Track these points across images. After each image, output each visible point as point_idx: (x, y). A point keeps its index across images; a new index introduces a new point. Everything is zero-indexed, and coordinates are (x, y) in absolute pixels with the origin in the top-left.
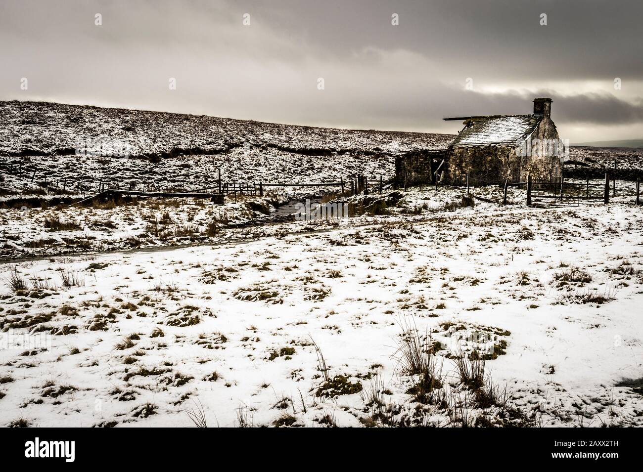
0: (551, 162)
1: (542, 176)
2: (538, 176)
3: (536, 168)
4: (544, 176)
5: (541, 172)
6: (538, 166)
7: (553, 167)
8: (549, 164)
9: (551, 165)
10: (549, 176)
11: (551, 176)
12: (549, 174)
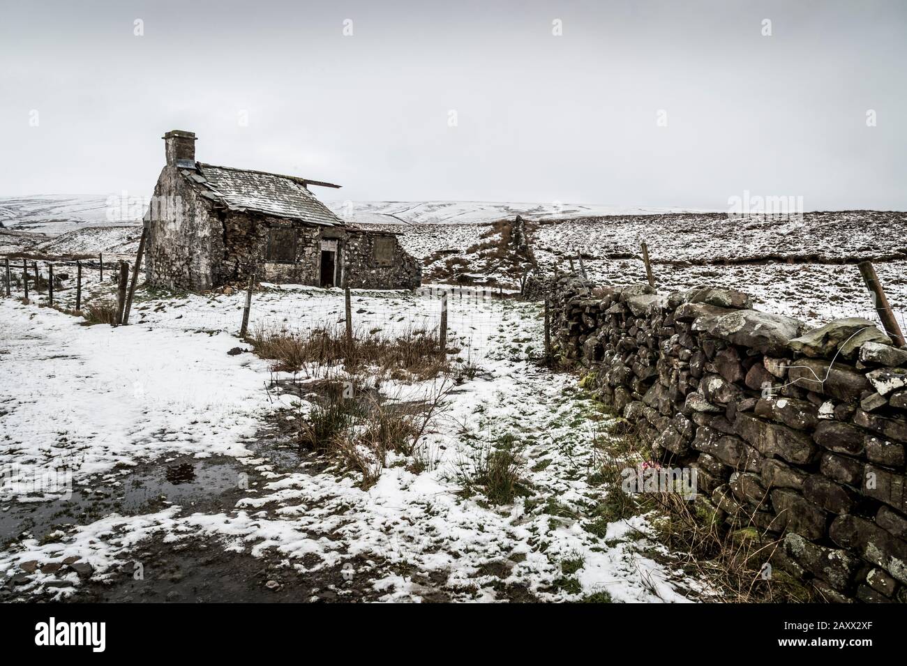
0: (187, 245)
1: (175, 269)
2: (168, 268)
3: (164, 254)
4: (178, 268)
5: (172, 261)
6: (167, 249)
7: (191, 254)
8: (183, 247)
9: (187, 249)
10: (186, 270)
11: (189, 269)
12: (186, 266)
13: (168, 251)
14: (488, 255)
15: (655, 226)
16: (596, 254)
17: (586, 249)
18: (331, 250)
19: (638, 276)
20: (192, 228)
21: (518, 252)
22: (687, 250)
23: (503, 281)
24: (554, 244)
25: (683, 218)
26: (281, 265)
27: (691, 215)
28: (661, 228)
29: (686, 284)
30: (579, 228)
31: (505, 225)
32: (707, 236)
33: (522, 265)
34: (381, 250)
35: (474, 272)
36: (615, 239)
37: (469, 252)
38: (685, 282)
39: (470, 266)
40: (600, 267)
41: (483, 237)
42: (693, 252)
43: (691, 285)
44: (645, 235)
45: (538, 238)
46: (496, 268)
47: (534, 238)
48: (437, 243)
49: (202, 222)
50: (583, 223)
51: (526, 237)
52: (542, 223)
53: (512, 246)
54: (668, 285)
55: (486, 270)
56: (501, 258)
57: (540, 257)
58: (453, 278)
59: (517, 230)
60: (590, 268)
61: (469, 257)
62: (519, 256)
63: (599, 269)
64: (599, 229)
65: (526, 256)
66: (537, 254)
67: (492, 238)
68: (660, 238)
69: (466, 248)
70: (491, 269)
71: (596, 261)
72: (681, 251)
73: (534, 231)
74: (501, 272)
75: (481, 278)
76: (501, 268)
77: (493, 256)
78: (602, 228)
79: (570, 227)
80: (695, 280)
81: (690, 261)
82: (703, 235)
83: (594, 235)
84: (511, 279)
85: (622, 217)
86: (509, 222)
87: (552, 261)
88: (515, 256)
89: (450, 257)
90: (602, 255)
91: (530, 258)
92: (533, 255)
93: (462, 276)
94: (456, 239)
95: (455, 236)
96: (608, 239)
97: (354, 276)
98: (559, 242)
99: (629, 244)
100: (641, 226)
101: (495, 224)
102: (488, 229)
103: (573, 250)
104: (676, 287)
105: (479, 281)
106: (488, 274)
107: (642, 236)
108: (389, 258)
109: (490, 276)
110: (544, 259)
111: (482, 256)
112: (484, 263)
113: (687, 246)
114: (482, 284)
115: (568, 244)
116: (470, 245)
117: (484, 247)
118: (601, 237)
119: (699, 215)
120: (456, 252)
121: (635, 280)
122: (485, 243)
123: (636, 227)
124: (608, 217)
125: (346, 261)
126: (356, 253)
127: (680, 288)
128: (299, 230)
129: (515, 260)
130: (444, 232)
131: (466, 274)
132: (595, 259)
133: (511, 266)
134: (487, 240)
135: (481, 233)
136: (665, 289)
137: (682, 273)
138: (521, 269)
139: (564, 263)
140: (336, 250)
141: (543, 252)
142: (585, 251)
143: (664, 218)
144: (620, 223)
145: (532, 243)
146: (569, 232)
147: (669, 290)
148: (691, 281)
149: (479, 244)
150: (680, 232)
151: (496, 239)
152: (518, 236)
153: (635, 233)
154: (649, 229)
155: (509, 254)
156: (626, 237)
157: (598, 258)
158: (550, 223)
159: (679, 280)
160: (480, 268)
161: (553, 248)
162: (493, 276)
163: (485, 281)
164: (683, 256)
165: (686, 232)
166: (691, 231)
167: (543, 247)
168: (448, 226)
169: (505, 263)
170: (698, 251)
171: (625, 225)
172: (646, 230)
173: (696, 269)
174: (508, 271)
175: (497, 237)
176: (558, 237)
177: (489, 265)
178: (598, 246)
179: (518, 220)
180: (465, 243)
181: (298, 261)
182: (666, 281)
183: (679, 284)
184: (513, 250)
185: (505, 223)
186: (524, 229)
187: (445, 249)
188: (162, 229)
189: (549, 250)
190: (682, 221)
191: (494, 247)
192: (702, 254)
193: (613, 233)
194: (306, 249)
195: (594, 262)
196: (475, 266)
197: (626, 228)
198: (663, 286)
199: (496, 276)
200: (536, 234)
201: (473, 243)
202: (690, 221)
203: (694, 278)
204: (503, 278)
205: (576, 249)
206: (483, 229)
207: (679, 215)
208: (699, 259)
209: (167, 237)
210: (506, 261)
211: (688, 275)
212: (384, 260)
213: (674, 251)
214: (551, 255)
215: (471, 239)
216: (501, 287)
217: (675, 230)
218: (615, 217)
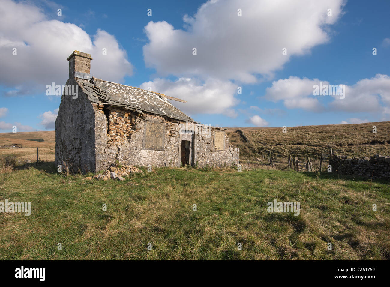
0: (79, 137)
6: (67, 142)
7: (81, 144)
8: (76, 139)
9: (79, 140)
10: (77, 158)
11: (80, 157)
12: (77, 155)
13: (67, 143)
18: (188, 140)
20: (82, 122)
26: (154, 151)
34: (218, 139)
49: (89, 117)
97: (203, 158)
108: (222, 145)
125: (197, 147)
126: (203, 141)
128: (167, 125)
140: (191, 140)
181: (166, 148)
188: (65, 127)
194: (171, 139)
209: (67, 132)
212: (220, 146)
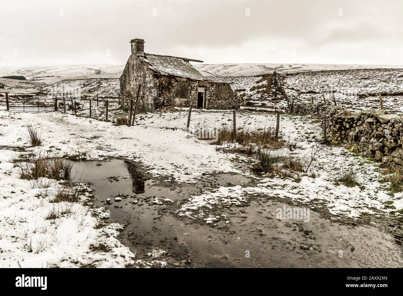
14: (261, 92)
15: (348, 76)
16: (317, 91)
17: (312, 88)
19: (340, 102)
21: (276, 90)
22: (366, 89)
23: (269, 104)
24: (295, 86)
25: (363, 71)
27: (368, 70)
28: (351, 77)
29: (366, 106)
30: (307, 77)
31: (268, 76)
32: (377, 81)
33: (279, 96)
35: (254, 100)
36: (327, 82)
37: (251, 90)
38: (366, 105)
39: (252, 98)
40: (320, 97)
41: (257, 82)
42: (370, 90)
43: (369, 106)
44: (343, 81)
45: (286, 83)
46: (266, 98)
47: (284, 83)
48: (234, 86)
50: (309, 74)
51: (280, 82)
52: (288, 75)
53: (273, 87)
54: (357, 106)
55: (261, 99)
56: (268, 93)
57: (288, 92)
58: (244, 103)
59: (275, 79)
60: (315, 98)
61: (252, 93)
62: (278, 92)
63: (319, 99)
64: (318, 78)
65: (281, 92)
66: (286, 91)
67: (262, 83)
68: (351, 82)
69: (250, 88)
70: (263, 98)
71: (318, 94)
72: (363, 89)
73: (284, 79)
74: (268, 100)
75: (259, 103)
76: (268, 98)
77: (264, 92)
78: (319, 77)
79: (302, 77)
80: (371, 104)
81: (368, 94)
82: (375, 81)
83: (315, 81)
84: (273, 104)
85: (330, 71)
86: (270, 74)
87: (295, 95)
88: (275, 92)
89: (242, 93)
90: (321, 91)
91: (283, 93)
92: (285, 91)
93: (248, 102)
94: (244, 84)
95: (243, 82)
96: (323, 83)
98: (297, 85)
99: (335, 85)
100: (340, 76)
101: (263, 76)
102: (260, 78)
103: (305, 89)
104: (361, 108)
105: (257, 105)
106: (262, 101)
107: (341, 81)
109: (263, 102)
110: (290, 94)
111: (258, 92)
112: (259, 95)
113: (366, 86)
114: (259, 106)
115: (302, 86)
116: (252, 87)
117: (259, 87)
118: (319, 82)
119: (372, 70)
120: (244, 90)
121: (339, 104)
122: (259, 86)
123: (338, 76)
124: (322, 71)
127: (363, 108)
129: (275, 94)
130: (238, 80)
131: (250, 101)
132: (317, 93)
133: (273, 97)
134: (260, 84)
135: (255, 80)
136: (355, 109)
137: (364, 100)
138: (278, 99)
139: (301, 96)
141: (289, 90)
142: (312, 89)
143: (352, 72)
144: (329, 74)
145: (283, 85)
146: (302, 80)
147: (357, 109)
148: (369, 104)
149: (256, 86)
150: (362, 79)
151: (264, 84)
152: (276, 82)
153: (337, 80)
154: (345, 77)
155: (272, 91)
156: (333, 82)
157: (319, 93)
158: (292, 75)
159: (362, 104)
160: (258, 98)
161: (295, 88)
162: (264, 102)
163: (260, 105)
164: (364, 92)
165: (365, 79)
166: (368, 79)
167: (289, 87)
168: (239, 77)
169: (270, 96)
170: (372, 89)
171: (332, 76)
172: (343, 78)
173: (371, 98)
174: (272, 100)
175: (265, 82)
176: (297, 82)
177: (262, 96)
178: (319, 87)
179: (275, 74)
180: (249, 86)
182: (355, 104)
183: (362, 106)
184: (273, 89)
185: (268, 75)
186: (279, 78)
187: (239, 89)
189: (293, 89)
190: (363, 73)
191: (264, 87)
192: (375, 90)
193: (326, 80)
195: (316, 95)
196: (255, 97)
197: (332, 77)
198: (354, 107)
199: (266, 102)
200: (285, 81)
201: (253, 86)
202: (367, 73)
203: (371, 103)
204: (269, 103)
205: (307, 88)
206: (257, 78)
207: (361, 70)
208: (373, 93)
210: (271, 95)
211: (367, 101)
213: (359, 89)
214: (294, 91)
215: (252, 84)
216: (269, 107)
217: (359, 78)
218: (326, 71)
